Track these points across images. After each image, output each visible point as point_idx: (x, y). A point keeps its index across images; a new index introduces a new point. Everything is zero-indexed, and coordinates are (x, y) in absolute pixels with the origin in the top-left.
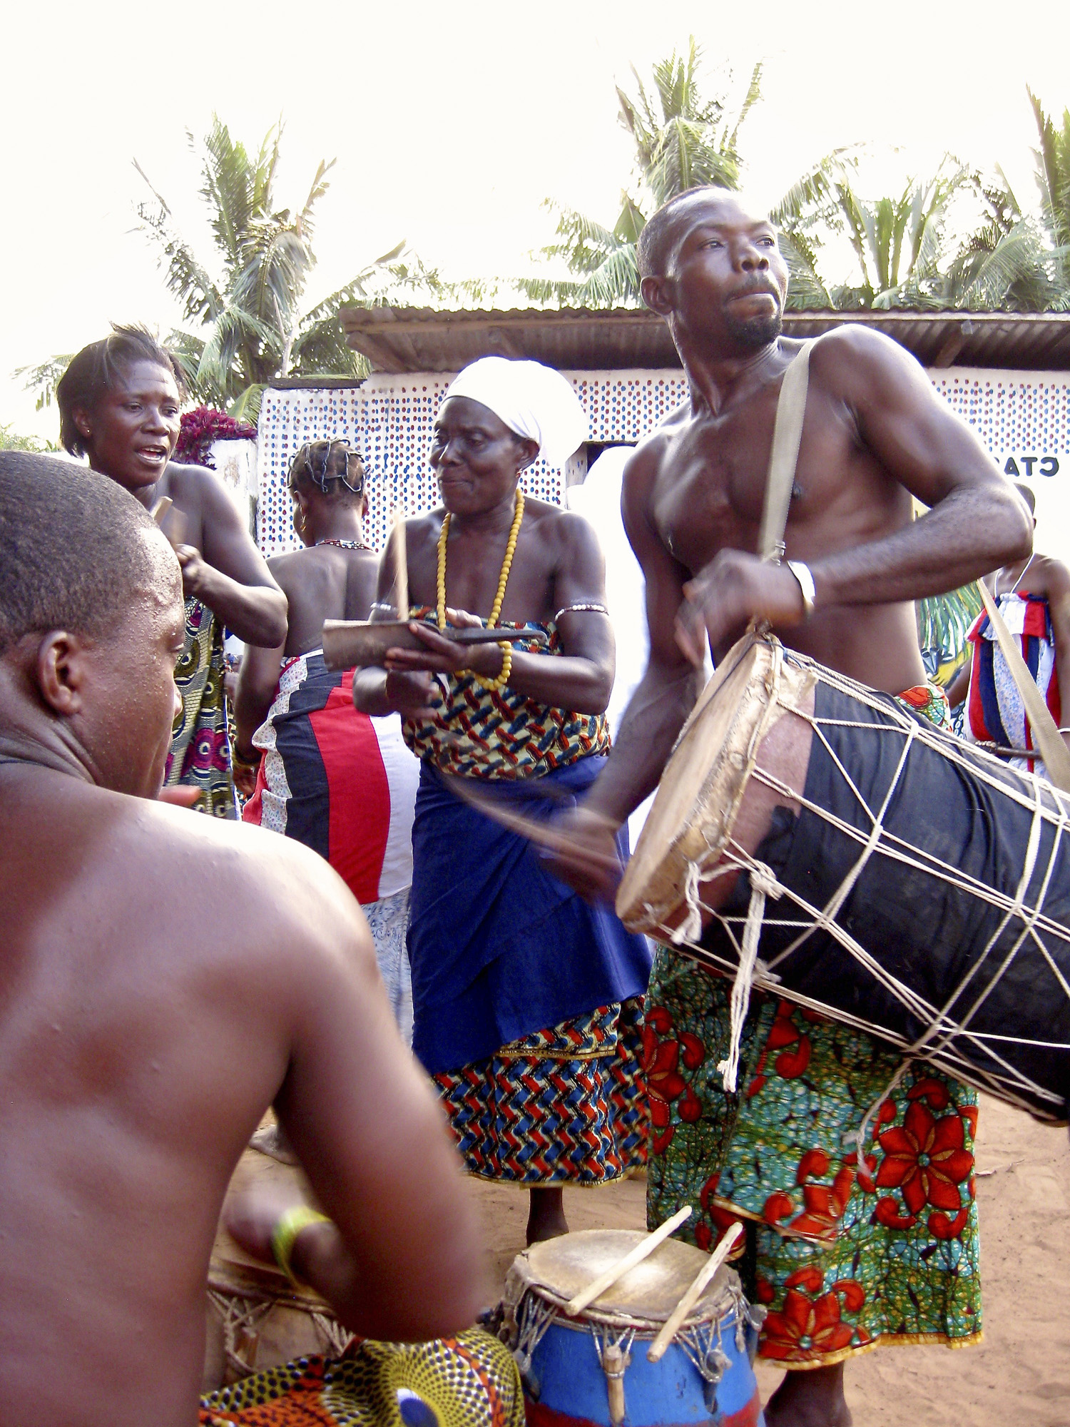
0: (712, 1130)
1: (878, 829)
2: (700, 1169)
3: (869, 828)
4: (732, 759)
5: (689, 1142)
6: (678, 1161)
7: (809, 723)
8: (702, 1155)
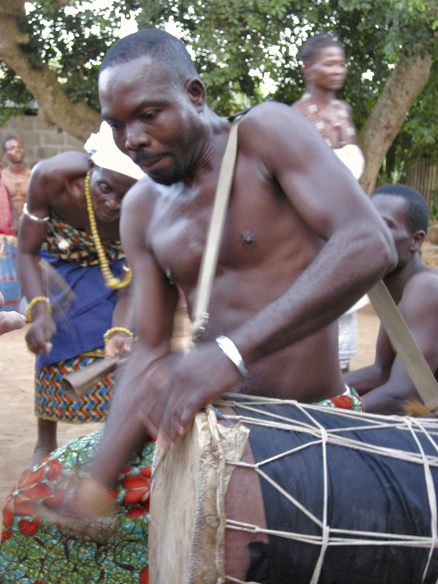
0: (37, 547)
1: (326, 529)
2: (21, 565)
3: (319, 531)
4: (208, 522)
5: (20, 545)
6: (8, 553)
7: (252, 469)
8: (26, 558)
